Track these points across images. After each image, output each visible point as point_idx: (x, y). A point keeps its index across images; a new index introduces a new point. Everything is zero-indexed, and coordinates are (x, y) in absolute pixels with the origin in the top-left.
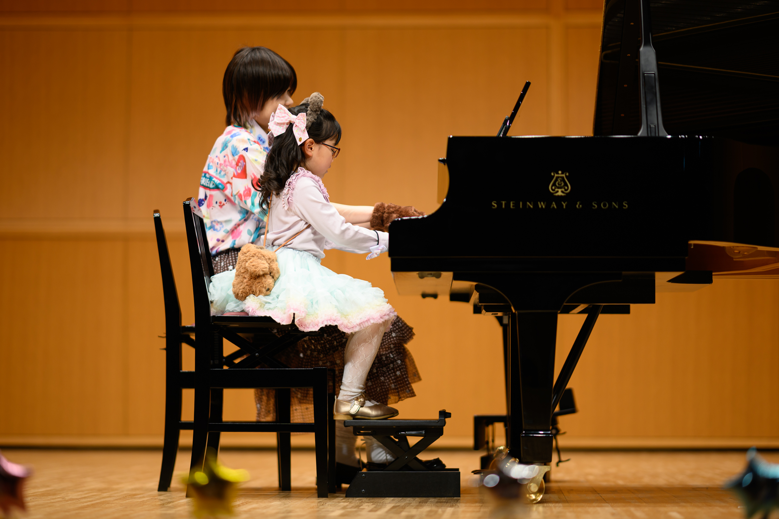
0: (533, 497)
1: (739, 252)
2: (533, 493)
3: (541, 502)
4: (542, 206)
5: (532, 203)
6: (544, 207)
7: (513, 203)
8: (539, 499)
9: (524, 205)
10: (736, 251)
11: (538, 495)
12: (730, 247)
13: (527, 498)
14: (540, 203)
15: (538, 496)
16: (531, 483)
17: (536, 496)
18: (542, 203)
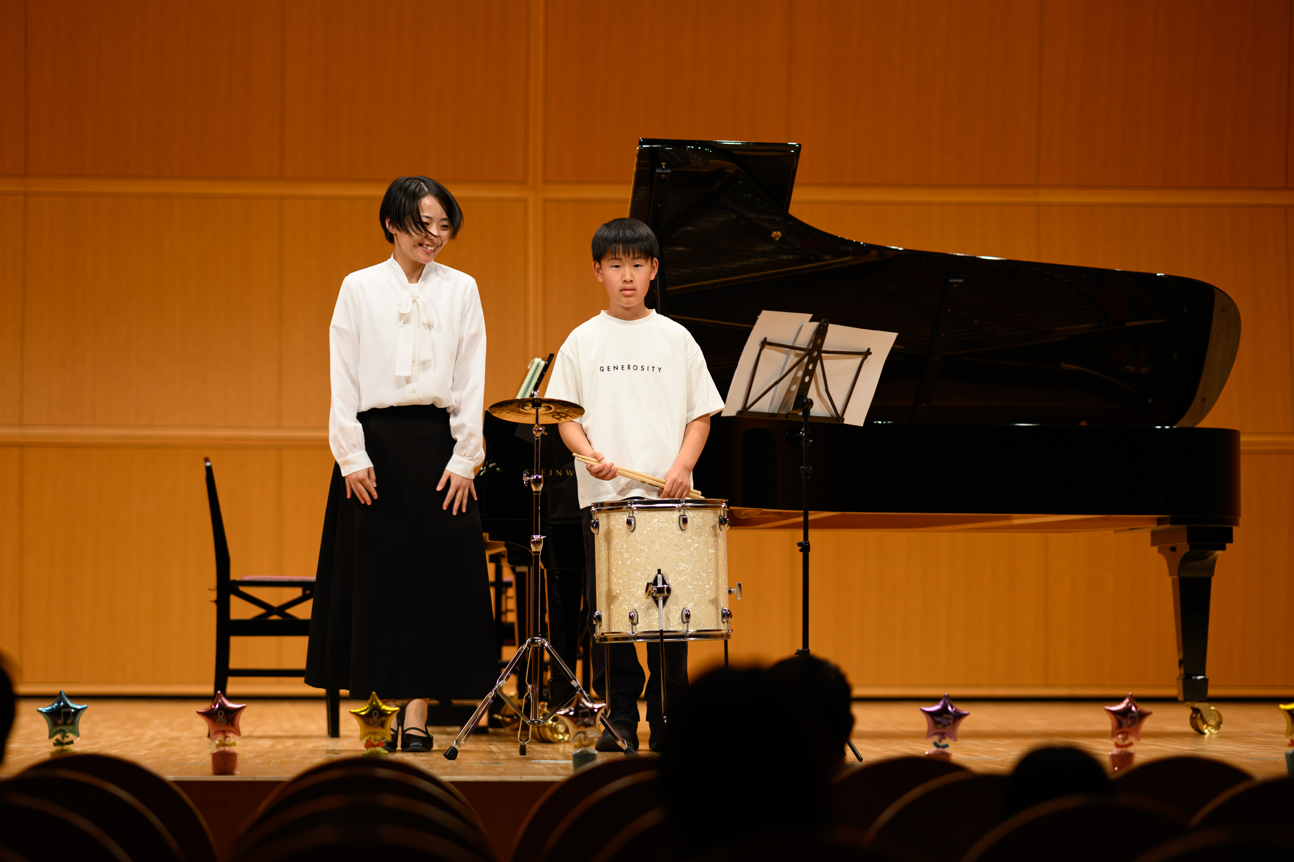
0: (561, 737)
1: (746, 515)
2: (561, 734)
3: (568, 742)
4: (570, 474)
5: (561, 471)
6: (571, 475)
7: (543, 471)
8: (566, 739)
9: (554, 472)
10: (743, 513)
11: (565, 734)
12: (738, 510)
13: (555, 738)
14: (568, 471)
15: (566, 736)
16: (559, 724)
17: (563, 736)
18: (570, 471)
